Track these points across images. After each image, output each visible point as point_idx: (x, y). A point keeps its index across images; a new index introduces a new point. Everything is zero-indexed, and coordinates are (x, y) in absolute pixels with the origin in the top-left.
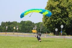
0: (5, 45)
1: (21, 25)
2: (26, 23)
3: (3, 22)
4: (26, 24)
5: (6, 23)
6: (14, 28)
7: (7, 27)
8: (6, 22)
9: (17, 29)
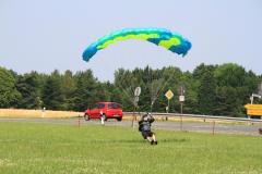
0: (130, 165)
1: (198, 83)
2: (217, 73)
3: (122, 71)
4: (219, 78)
5: (134, 72)
6: (169, 95)
7: (138, 91)
8: (137, 71)
9: (182, 99)
